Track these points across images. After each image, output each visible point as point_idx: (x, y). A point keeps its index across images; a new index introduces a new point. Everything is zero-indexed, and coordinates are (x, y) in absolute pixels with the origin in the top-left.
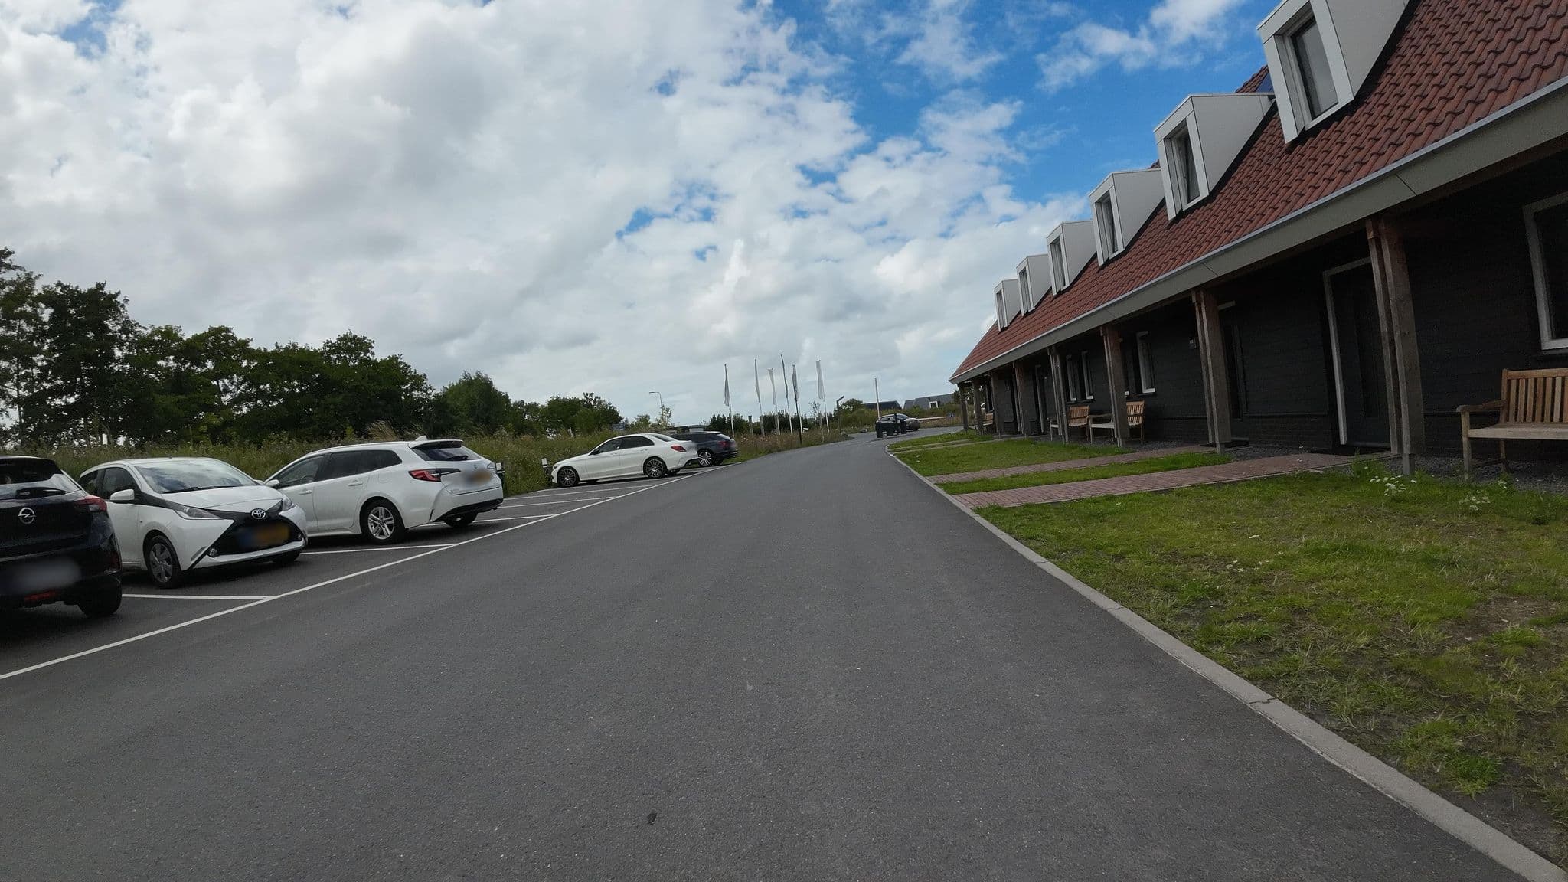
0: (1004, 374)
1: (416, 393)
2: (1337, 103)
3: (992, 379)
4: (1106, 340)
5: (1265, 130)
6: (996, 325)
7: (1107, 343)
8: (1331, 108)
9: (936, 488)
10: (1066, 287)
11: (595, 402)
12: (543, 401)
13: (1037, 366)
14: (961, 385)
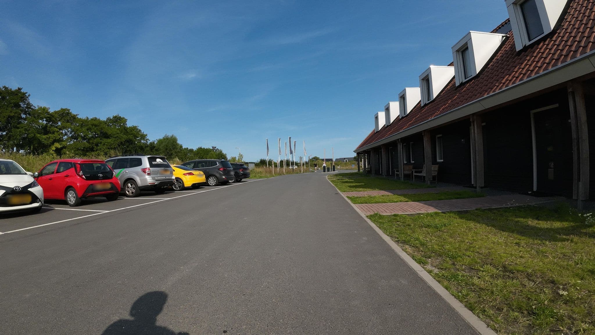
0: (377, 150)
1: (142, 141)
2: (544, 33)
3: (371, 152)
4: (425, 137)
5: (502, 49)
6: (374, 130)
7: (425, 138)
8: (539, 36)
9: (346, 199)
10: (405, 115)
11: (216, 151)
12: (195, 148)
13: (390, 148)
14: (358, 154)
